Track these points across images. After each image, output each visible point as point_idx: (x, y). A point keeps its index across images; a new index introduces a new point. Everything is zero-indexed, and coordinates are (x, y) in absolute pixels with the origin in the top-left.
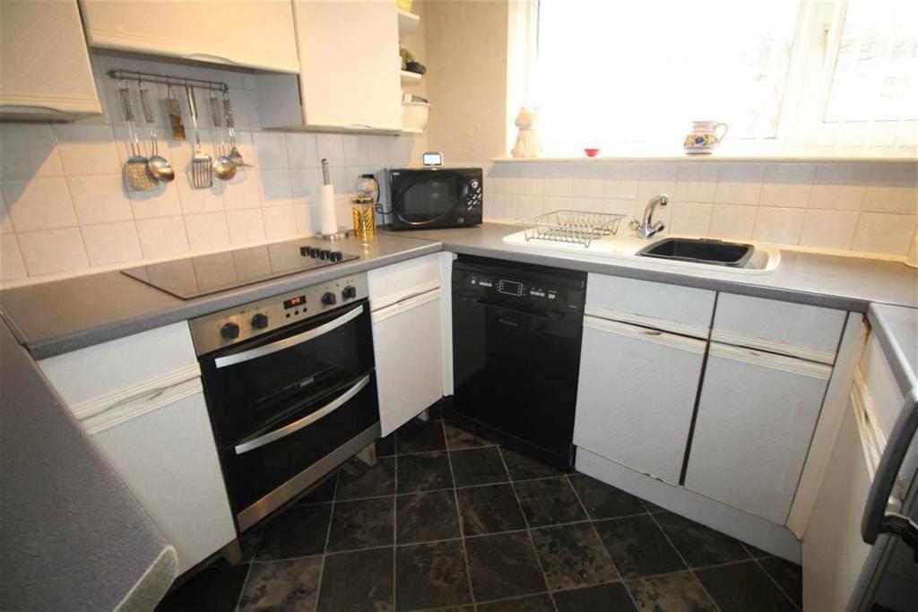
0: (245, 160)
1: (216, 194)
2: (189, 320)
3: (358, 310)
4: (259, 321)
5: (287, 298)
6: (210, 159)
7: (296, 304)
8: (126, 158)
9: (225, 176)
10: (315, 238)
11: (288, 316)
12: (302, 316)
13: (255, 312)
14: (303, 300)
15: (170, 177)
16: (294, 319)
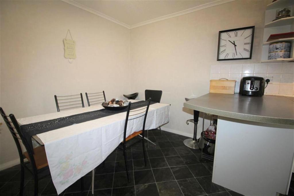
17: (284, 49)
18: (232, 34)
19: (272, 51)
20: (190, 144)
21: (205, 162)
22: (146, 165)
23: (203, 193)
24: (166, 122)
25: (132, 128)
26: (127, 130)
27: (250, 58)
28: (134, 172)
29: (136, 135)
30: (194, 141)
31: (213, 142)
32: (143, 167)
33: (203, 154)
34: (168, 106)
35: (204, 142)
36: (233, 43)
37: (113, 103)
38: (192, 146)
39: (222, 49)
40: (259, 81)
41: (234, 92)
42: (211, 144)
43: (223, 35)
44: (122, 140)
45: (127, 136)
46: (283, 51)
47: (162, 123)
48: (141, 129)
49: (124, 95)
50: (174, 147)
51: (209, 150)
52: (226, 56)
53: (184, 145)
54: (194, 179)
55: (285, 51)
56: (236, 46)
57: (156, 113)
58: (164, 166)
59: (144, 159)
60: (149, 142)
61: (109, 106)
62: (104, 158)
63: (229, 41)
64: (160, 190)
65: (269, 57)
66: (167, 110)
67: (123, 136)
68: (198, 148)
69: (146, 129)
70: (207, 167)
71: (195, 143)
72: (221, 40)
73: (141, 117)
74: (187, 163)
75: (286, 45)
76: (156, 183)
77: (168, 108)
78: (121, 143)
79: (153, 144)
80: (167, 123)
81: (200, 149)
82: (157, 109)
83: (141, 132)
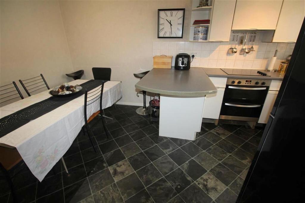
0: (254, 49)
1: (244, 56)
2: (228, 78)
3: (265, 88)
4: (239, 82)
5: (247, 80)
6: (246, 49)
7: (249, 82)
8: (229, 48)
9: (247, 53)
10: (265, 70)
11: (246, 83)
12: (249, 85)
13: (239, 80)
14: (251, 81)
15: (236, 52)
16: (247, 85)
17: (203, 32)
18: (168, 13)
19: (196, 34)
20: (141, 112)
21: (154, 123)
22: (108, 138)
23: (154, 144)
24: (119, 98)
25: (91, 111)
26: (87, 114)
27: (182, 37)
28: (99, 146)
29: (95, 115)
30: (144, 109)
31: (158, 108)
32: (106, 139)
33: (152, 118)
34: (119, 84)
35: (151, 109)
36: (170, 22)
37: (63, 91)
38: (143, 113)
39: (161, 27)
40: (187, 58)
41: (172, 65)
42: (157, 110)
43: (162, 13)
44: (84, 124)
45: (87, 119)
46: (202, 34)
47: (116, 100)
48: (99, 109)
49: (67, 75)
50: (129, 118)
51: (156, 114)
52: (164, 34)
53: (137, 114)
54: (148, 137)
55: (204, 34)
56: (172, 25)
57: (110, 92)
58: (123, 134)
59: (105, 133)
60: (106, 118)
61: (60, 93)
62: (71, 143)
63: (166, 20)
64: (124, 152)
65: (194, 38)
66: (119, 87)
67: (84, 120)
68: (147, 114)
69: (103, 108)
70: (155, 127)
71: (145, 111)
72: (160, 18)
73: (98, 100)
74: (141, 128)
75: (204, 29)
76: (120, 148)
77: (119, 85)
78: (84, 126)
79: (109, 119)
80: (121, 99)
81: (149, 115)
82: (110, 89)
83: (99, 112)
